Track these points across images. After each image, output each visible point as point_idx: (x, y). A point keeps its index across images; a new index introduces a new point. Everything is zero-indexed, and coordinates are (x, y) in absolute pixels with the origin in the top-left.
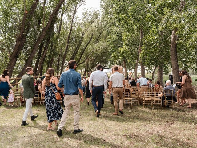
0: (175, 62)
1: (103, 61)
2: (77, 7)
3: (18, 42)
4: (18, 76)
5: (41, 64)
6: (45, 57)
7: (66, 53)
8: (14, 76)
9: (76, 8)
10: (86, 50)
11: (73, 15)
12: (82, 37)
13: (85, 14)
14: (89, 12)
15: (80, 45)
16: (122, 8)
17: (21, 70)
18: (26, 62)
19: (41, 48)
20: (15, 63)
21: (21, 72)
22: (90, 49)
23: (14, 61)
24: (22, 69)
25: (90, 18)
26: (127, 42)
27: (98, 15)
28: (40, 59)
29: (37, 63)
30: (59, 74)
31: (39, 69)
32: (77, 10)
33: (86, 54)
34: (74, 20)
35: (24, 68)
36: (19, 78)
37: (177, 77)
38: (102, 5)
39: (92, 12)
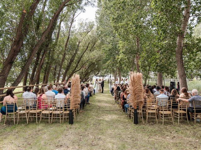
0: (181, 68)
1: (96, 69)
2: (75, 17)
3: (14, 46)
4: (13, 85)
5: (38, 71)
6: (43, 64)
7: (63, 60)
8: (7, 84)
9: (73, 18)
10: (82, 58)
11: (70, 25)
12: (78, 46)
13: (81, 24)
14: (85, 22)
15: (76, 53)
16: (120, 17)
17: (16, 78)
18: (22, 69)
19: (38, 54)
20: (9, 70)
21: (17, 79)
22: (86, 57)
23: (8, 68)
24: (17, 76)
25: (86, 28)
26: (124, 50)
27: (93, 26)
28: (38, 66)
29: (34, 70)
30: (56, 82)
31: (37, 76)
32: (74, 20)
33: (82, 62)
34: (71, 28)
35: (19, 76)
36: (14, 87)
37: (184, 84)
38: (96, 17)
39: (87, 22)
